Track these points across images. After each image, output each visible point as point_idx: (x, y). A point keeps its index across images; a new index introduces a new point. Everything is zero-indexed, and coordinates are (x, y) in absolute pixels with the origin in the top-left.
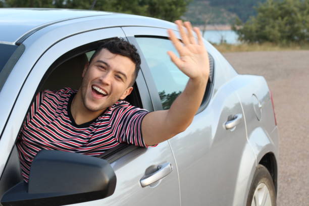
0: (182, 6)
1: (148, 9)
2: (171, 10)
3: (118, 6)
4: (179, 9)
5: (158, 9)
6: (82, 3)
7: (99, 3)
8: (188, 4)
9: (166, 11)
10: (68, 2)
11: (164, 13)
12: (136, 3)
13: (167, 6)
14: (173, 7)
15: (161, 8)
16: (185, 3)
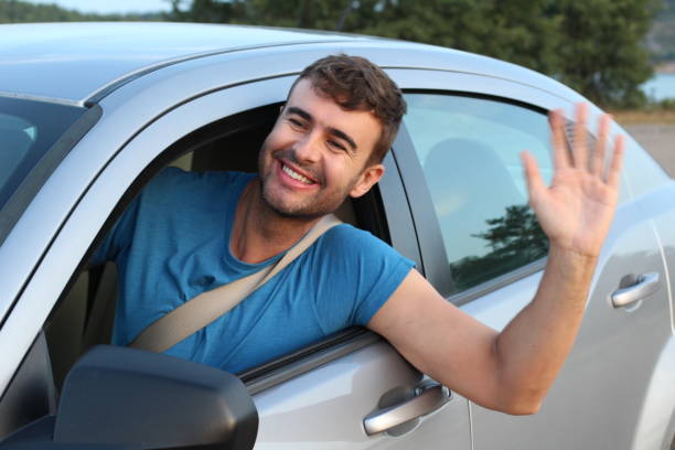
0: (640, 18)
1: (563, 23)
2: (616, 28)
3: (498, 17)
4: (633, 26)
5: (587, 24)
6: (418, 8)
7: (454, 10)
8: (656, 14)
9: (604, 29)
10: (388, 5)
11: (599, 34)
12: (537, 10)
13: (607, 19)
14: (621, 21)
15: (593, 22)
16: (647, 12)
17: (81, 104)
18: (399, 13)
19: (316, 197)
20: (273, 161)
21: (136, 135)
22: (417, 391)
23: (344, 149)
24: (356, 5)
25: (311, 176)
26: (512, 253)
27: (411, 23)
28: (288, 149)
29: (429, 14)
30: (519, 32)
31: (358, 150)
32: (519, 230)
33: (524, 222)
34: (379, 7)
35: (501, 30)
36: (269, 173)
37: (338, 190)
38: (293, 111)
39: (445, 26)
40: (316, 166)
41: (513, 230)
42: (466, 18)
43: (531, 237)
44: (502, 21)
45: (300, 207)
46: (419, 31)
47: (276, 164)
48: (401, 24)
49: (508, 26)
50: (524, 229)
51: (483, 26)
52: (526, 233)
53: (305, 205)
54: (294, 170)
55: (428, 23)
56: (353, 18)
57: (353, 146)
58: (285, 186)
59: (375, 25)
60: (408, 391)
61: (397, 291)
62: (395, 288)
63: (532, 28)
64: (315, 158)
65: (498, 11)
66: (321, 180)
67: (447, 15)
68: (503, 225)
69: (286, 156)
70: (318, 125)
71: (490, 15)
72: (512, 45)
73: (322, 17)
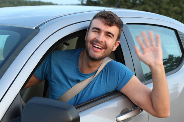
6: (148, 2)
7: (158, 2)
10: (140, 1)
12: (181, 2)
17: (34, 28)
18: (143, 3)
19: (104, 52)
20: (90, 45)
21: (47, 38)
22: (133, 109)
23: (111, 37)
24: (131, 1)
25: (103, 47)
26: (168, 68)
27: (146, 6)
28: (94, 40)
29: (152, 3)
30: (176, 8)
31: (114, 37)
32: (171, 62)
33: (173, 59)
34: (138, 2)
35: (171, 8)
36: (89, 48)
37: (110, 49)
38: (94, 28)
39: (156, 7)
40: (104, 43)
41: (169, 62)
42: (161, 5)
43: (175, 64)
44: (172, 5)
45: (100, 56)
46: (149, 8)
47: (91, 45)
48: (143, 6)
49: (173, 6)
50: (172, 61)
51: (166, 7)
52: (173, 62)
53: (101, 56)
54: (98, 45)
55: (151, 6)
56: (130, 5)
57: (113, 36)
58: (95, 51)
59: (136, 7)
60: (130, 109)
61: (129, 81)
62: (129, 80)
63: (180, 7)
64: (103, 41)
65: (171, 2)
66: (105, 47)
67: (156, 4)
68: (166, 60)
69: (94, 42)
70: (102, 31)
71: (168, 3)
72: (175, 11)
73: (122, 5)
